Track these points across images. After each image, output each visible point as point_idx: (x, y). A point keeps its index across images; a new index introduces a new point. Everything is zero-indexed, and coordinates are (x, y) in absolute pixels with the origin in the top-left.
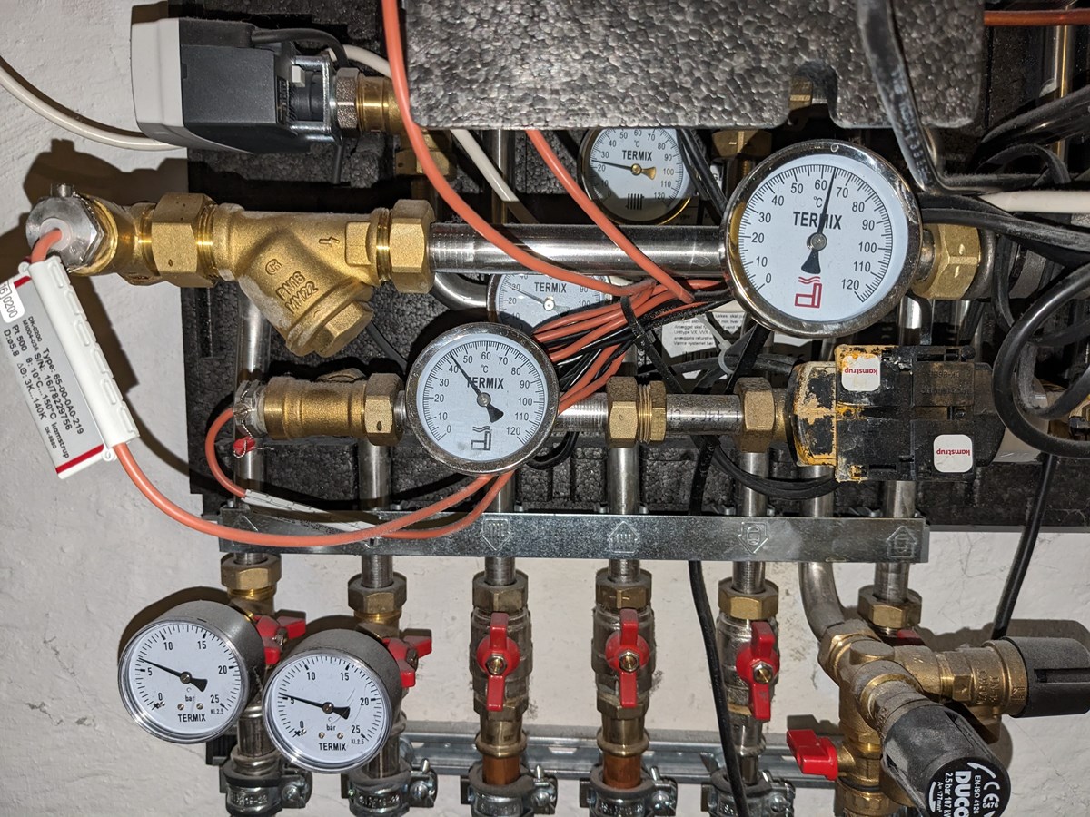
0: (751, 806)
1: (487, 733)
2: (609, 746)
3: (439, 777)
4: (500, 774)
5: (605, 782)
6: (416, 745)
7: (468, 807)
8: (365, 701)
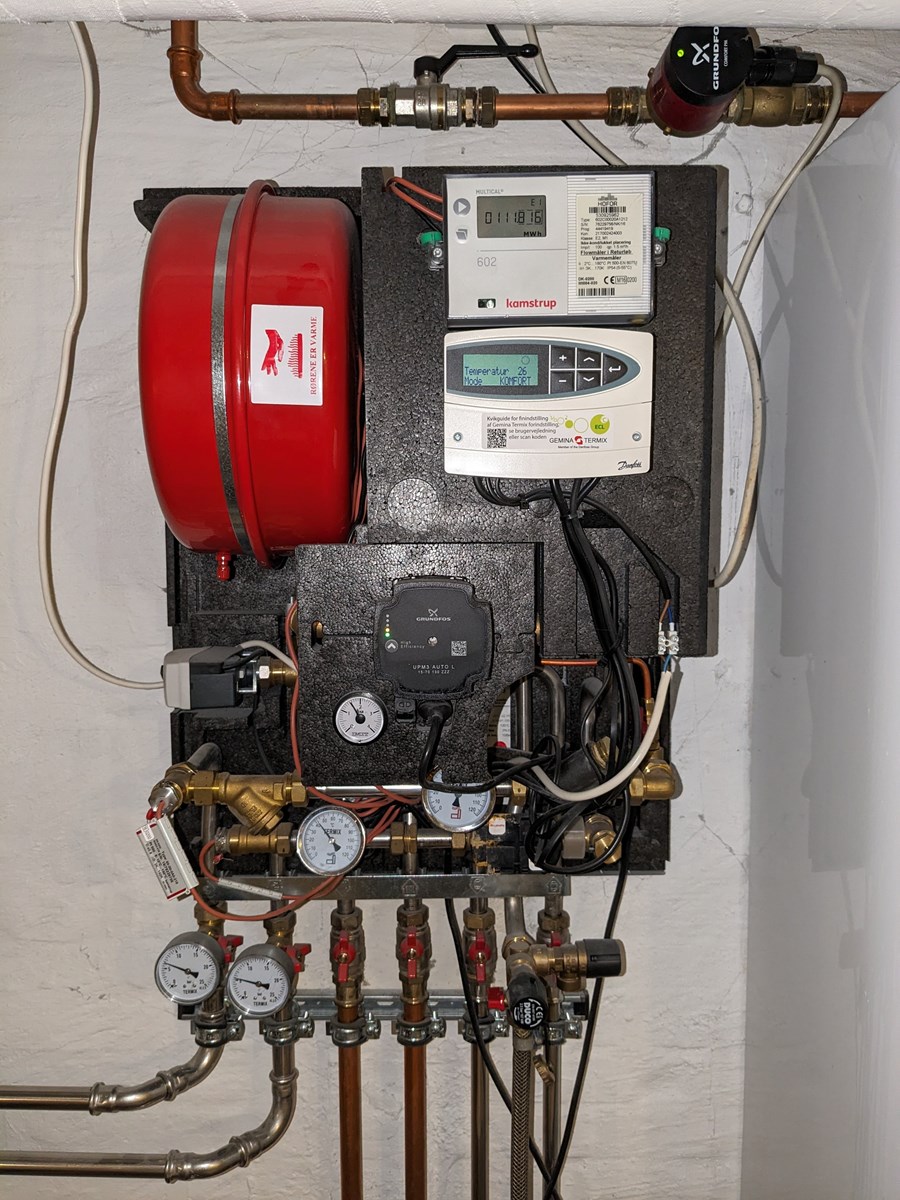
0: (482, 1029)
1: (340, 995)
2: (406, 999)
3: (316, 1022)
4: (348, 1017)
5: (405, 1019)
6: (301, 1003)
7: (330, 1037)
8: (277, 980)
